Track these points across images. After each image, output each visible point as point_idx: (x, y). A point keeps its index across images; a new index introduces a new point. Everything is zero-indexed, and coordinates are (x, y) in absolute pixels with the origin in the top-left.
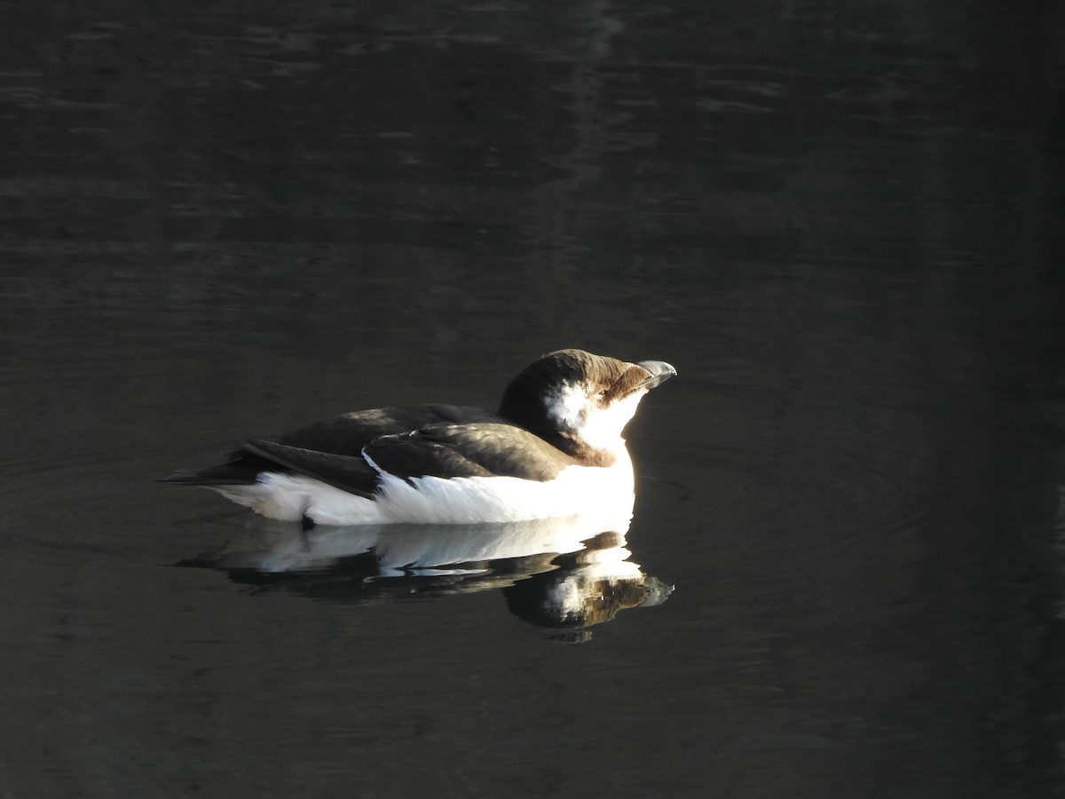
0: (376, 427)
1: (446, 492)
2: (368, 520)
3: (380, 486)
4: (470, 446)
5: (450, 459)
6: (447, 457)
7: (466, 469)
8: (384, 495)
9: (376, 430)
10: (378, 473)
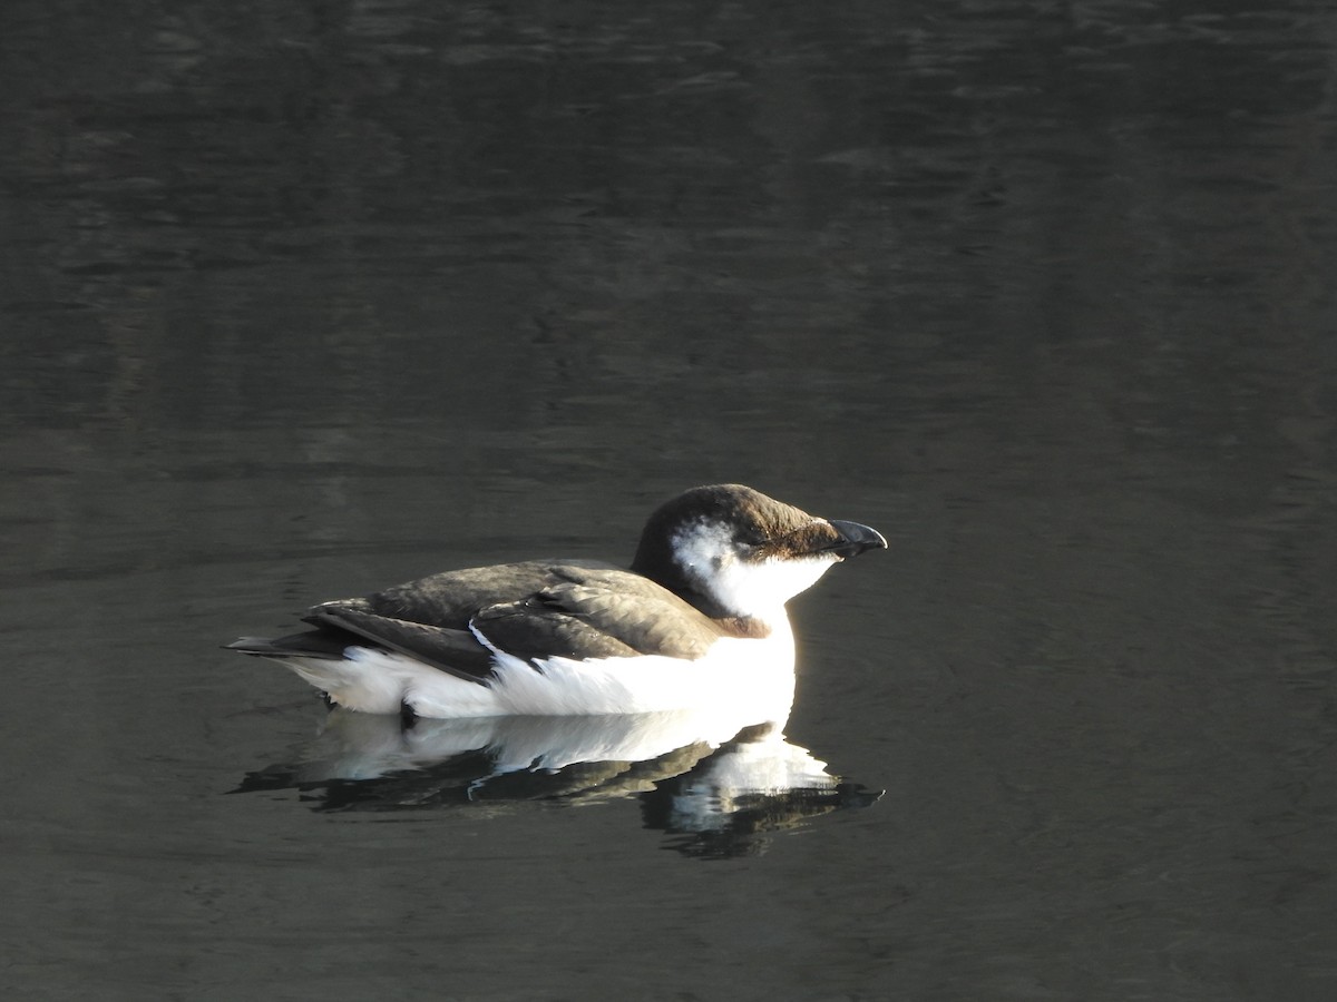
0: (487, 592)
1: (578, 676)
2: (479, 711)
3: (495, 669)
4: (605, 614)
5: (581, 634)
6: (577, 632)
7: (601, 647)
8: (501, 681)
9: (487, 597)
10: (492, 653)
